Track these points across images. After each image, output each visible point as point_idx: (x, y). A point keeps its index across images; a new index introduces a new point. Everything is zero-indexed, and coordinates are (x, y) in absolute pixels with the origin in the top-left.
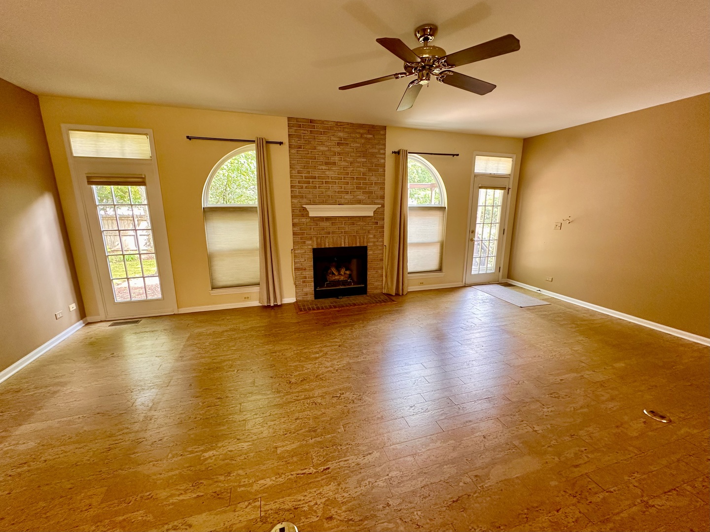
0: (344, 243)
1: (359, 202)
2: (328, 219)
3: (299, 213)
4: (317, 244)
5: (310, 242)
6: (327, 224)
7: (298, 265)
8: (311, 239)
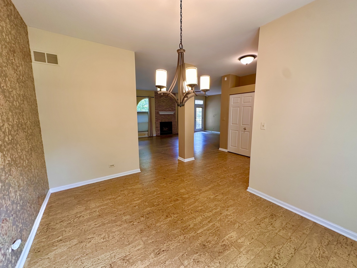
0: (167, 121)
1: (170, 111)
2: (163, 115)
3: (157, 113)
4: (161, 121)
5: (159, 121)
6: (163, 116)
7: (157, 126)
8: (159, 120)
